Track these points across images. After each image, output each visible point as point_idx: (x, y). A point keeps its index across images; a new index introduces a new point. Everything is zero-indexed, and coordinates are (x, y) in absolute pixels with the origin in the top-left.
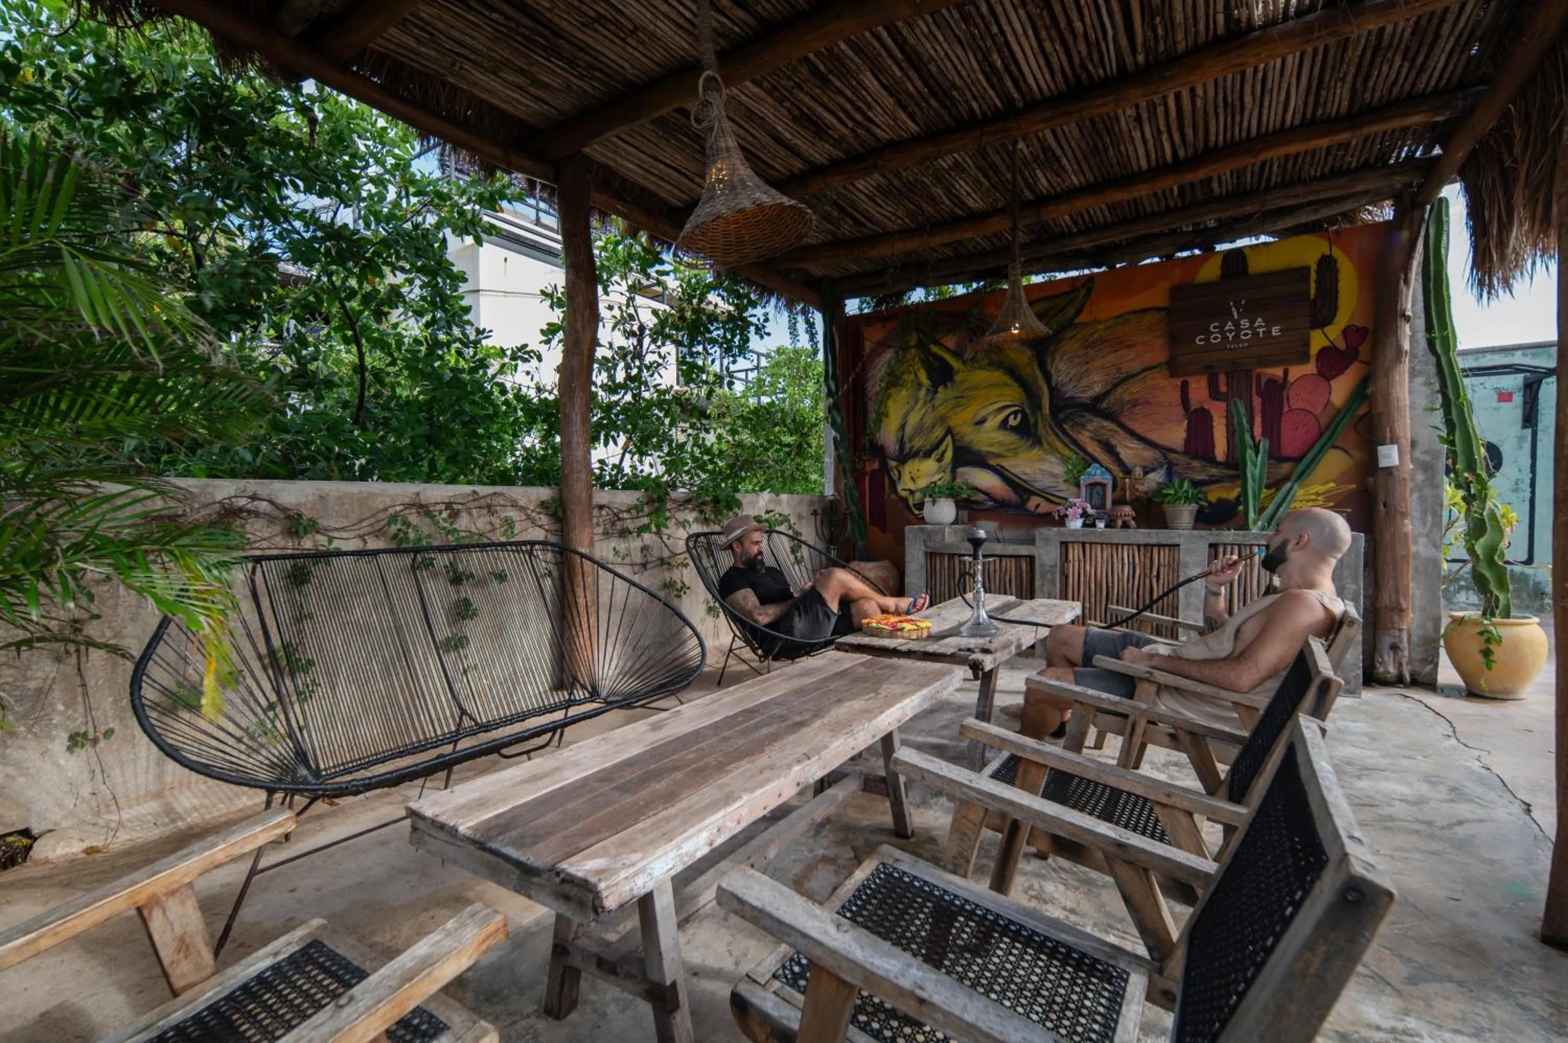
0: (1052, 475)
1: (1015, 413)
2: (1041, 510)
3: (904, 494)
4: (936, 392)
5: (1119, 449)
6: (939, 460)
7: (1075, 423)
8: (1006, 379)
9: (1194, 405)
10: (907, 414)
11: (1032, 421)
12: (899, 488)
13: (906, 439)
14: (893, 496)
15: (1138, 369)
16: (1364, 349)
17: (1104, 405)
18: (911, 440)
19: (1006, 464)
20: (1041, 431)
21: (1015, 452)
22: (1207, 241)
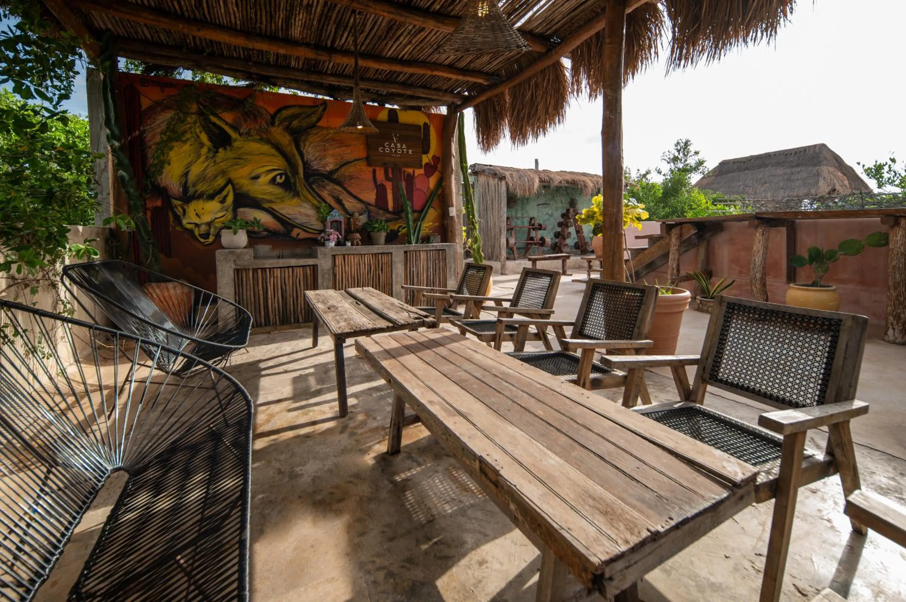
0: (307, 216)
1: (281, 175)
2: (300, 237)
3: (189, 226)
4: (217, 152)
5: (344, 202)
6: (223, 202)
7: (319, 185)
8: (273, 151)
9: (379, 182)
10: (190, 165)
11: (292, 181)
12: (184, 222)
13: (189, 183)
14: (178, 228)
15: (353, 159)
16: (439, 166)
17: (335, 176)
18: (194, 185)
19: (275, 207)
20: (299, 188)
21: (282, 200)
22: (382, 100)
